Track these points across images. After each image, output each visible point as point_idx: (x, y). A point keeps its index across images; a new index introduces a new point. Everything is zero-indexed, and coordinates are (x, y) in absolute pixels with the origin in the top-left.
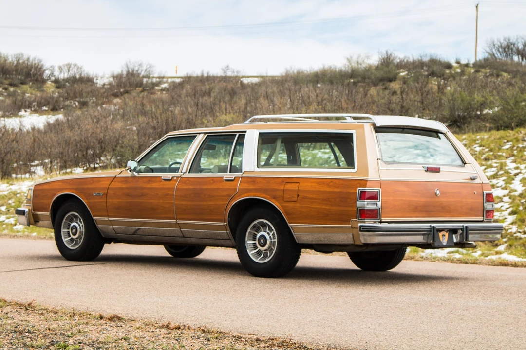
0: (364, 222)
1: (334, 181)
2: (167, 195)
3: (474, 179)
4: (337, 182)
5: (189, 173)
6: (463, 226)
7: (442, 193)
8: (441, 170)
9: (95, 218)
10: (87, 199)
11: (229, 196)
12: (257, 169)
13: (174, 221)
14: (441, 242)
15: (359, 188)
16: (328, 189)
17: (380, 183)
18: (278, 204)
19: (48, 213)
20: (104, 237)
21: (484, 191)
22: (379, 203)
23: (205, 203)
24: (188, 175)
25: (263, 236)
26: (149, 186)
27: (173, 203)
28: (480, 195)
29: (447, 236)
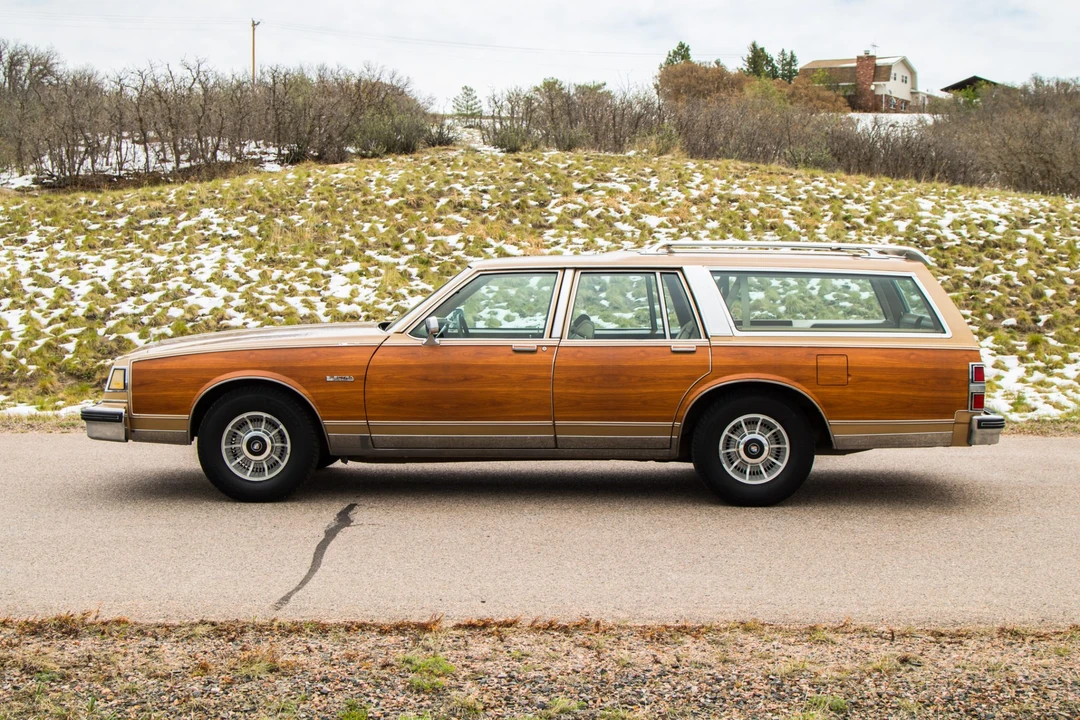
1: (916, 352)
2: (534, 377)
4: (923, 353)
5: (571, 338)
9: (326, 422)
10: (306, 388)
12: (738, 333)
13: (550, 423)
15: (971, 364)
16: (910, 366)
18: (806, 390)
19: (186, 416)
20: (332, 454)
23: (631, 391)
25: (754, 441)
26: (480, 362)
27: (548, 392)
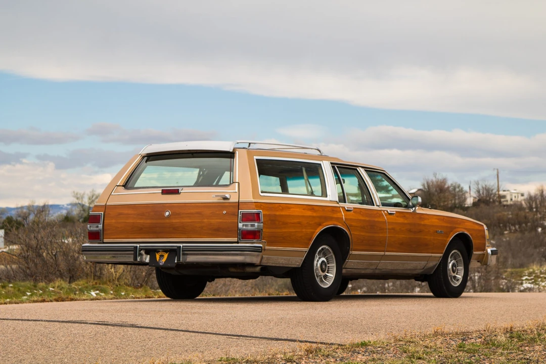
3: (228, 199)
7: (173, 214)
8: (180, 192)
14: (158, 263)
17: (106, 207)
21: (240, 211)
22: (101, 226)
28: (234, 215)
29: (166, 256)
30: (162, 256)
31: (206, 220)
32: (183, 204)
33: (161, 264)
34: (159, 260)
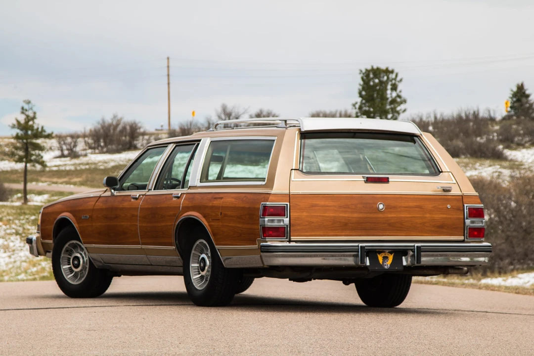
0: (266, 242)
1: (247, 195)
2: (133, 216)
3: (449, 191)
4: (249, 196)
5: (154, 189)
6: (414, 246)
7: (388, 207)
8: (390, 180)
9: (85, 246)
11: (174, 215)
12: (199, 184)
13: (139, 246)
14: (382, 266)
15: (262, 203)
16: (242, 205)
17: (289, 196)
18: (206, 224)
19: (52, 241)
20: (97, 267)
21: (465, 205)
22: (287, 220)
23: (158, 225)
24: (153, 192)
25: (203, 259)
26: (122, 206)
27: (137, 225)
28: (458, 209)
29: (391, 257)
30: (385, 258)
31: (428, 215)
32: (399, 196)
33: (386, 267)
34: (383, 262)
